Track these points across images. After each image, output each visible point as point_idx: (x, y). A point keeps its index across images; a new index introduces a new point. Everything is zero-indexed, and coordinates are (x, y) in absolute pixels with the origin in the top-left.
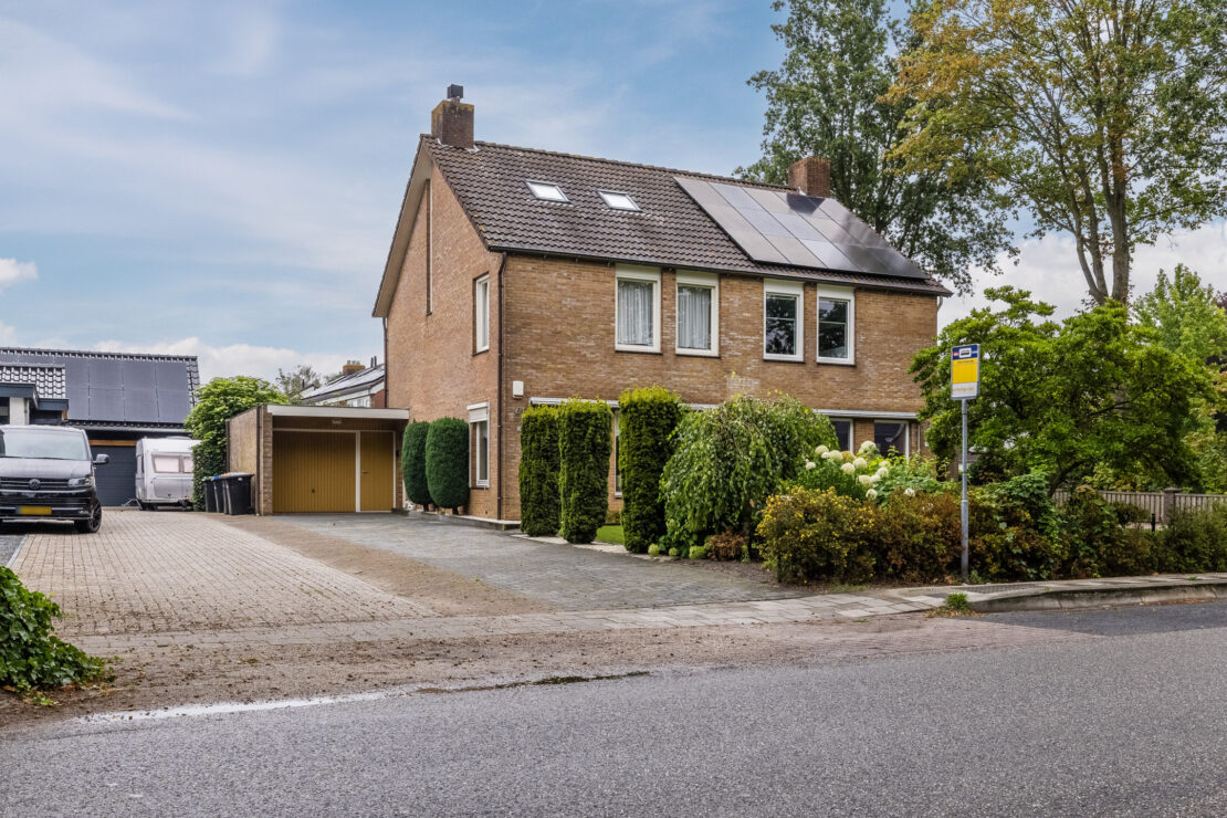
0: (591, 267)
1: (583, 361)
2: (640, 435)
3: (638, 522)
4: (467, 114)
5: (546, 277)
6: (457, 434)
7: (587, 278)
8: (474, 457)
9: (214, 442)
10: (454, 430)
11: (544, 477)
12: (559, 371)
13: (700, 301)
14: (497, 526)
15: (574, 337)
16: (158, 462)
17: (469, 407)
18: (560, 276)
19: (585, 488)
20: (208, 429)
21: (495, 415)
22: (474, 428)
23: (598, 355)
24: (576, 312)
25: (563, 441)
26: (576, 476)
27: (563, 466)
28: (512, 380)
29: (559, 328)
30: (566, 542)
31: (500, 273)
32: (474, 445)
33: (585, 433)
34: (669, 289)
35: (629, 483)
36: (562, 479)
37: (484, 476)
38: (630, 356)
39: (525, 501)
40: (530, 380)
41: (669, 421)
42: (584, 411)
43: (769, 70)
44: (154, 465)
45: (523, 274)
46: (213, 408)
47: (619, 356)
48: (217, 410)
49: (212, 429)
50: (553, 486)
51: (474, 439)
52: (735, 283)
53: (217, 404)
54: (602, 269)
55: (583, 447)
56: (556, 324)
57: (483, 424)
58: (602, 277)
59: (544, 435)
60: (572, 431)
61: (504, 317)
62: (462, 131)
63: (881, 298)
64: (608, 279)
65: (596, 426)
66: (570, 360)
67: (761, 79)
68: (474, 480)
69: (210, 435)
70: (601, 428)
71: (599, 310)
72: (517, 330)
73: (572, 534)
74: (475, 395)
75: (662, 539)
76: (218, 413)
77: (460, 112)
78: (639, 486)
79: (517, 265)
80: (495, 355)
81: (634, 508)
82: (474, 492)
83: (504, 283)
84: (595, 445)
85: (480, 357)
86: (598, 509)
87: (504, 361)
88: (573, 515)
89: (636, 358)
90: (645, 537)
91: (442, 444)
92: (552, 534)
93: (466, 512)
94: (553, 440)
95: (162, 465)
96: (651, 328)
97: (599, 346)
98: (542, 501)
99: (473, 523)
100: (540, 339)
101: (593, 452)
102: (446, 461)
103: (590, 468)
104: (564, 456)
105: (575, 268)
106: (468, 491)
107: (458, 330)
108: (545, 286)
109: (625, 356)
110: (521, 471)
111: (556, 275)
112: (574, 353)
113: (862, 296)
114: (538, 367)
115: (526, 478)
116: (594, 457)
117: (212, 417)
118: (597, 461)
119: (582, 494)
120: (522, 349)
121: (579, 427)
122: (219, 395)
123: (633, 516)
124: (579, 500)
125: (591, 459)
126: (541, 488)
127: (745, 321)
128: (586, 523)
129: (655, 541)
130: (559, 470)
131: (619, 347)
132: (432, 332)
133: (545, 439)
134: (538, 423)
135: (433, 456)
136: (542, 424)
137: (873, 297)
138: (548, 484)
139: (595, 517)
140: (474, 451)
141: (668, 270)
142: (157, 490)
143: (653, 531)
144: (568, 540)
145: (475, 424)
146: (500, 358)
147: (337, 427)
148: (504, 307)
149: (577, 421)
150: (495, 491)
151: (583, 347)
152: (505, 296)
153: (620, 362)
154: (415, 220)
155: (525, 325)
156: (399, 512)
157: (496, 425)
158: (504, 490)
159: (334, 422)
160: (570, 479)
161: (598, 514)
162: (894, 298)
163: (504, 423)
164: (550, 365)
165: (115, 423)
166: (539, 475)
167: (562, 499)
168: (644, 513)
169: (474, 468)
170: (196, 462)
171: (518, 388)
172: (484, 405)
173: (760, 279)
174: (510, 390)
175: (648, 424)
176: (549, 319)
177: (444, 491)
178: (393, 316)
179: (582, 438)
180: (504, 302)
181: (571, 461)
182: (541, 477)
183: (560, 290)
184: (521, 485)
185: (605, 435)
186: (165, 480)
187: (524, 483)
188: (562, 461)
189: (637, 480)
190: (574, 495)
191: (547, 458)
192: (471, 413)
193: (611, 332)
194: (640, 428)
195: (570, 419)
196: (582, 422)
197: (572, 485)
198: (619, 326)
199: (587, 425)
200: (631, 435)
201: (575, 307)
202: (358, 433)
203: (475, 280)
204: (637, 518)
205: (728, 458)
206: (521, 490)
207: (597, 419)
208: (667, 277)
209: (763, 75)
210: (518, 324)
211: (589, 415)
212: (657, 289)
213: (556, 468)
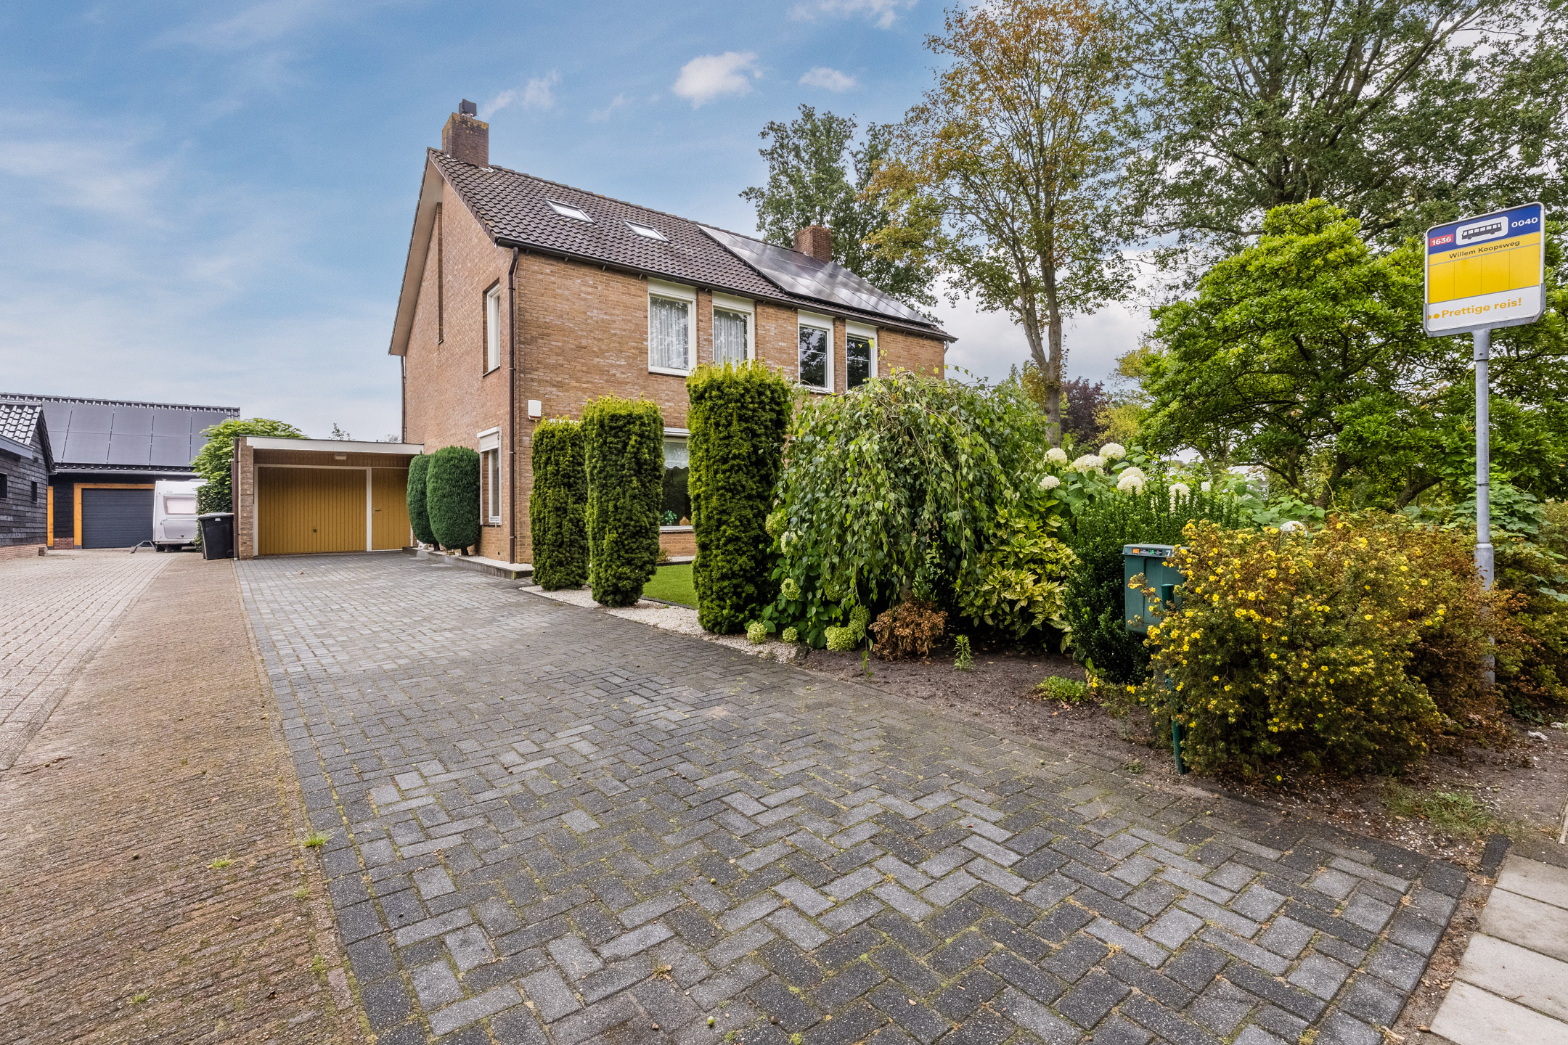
0: (619, 278)
1: (612, 381)
2: (729, 437)
3: (726, 583)
4: (481, 132)
5: (569, 283)
6: (463, 464)
7: (617, 288)
8: (486, 490)
9: (222, 482)
10: (461, 459)
11: (565, 511)
12: (584, 391)
13: (735, 328)
14: (506, 573)
15: (601, 353)
16: (170, 503)
17: (479, 435)
18: (584, 284)
19: (625, 526)
20: (216, 469)
21: (507, 441)
22: (486, 458)
23: (630, 376)
24: (604, 326)
25: (592, 457)
26: (611, 508)
27: (592, 494)
28: (528, 398)
29: (584, 342)
30: (596, 604)
31: (511, 273)
32: (486, 477)
33: (625, 445)
34: (706, 310)
35: (709, 518)
36: (590, 514)
37: (496, 513)
38: (665, 378)
39: (538, 543)
40: (549, 400)
41: (774, 416)
42: (624, 412)
43: (757, 187)
44: (166, 507)
45: (540, 277)
46: (221, 448)
47: (653, 378)
48: (225, 450)
49: (221, 469)
50: (578, 525)
51: (486, 471)
52: (771, 311)
53: (227, 445)
54: (632, 281)
55: (623, 466)
56: (582, 337)
57: (495, 452)
58: (632, 289)
59: (564, 456)
60: (605, 442)
61: (516, 325)
62: (475, 148)
63: (900, 338)
64: (639, 293)
65: (641, 436)
66: (597, 379)
67: (749, 193)
68: (486, 516)
69: (218, 475)
70: (648, 438)
71: (630, 326)
72: (533, 340)
73: (606, 593)
74: (486, 420)
75: (768, 610)
76: (226, 454)
77: (472, 128)
78: (725, 522)
79: (532, 265)
80: (506, 371)
81: (718, 561)
82: (485, 530)
83: (516, 285)
84: (640, 463)
85: (490, 377)
86: (646, 556)
87: (516, 376)
88: (608, 566)
89: (671, 381)
90: (738, 608)
91: (445, 476)
92: (577, 586)
93: (478, 552)
94: (577, 462)
95: (174, 507)
96: (686, 353)
97: (630, 366)
98: (562, 542)
99: (479, 568)
100: (561, 352)
101: (638, 473)
102: (451, 495)
103: (634, 497)
104: (593, 481)
105: (602, 277)
106: (479, 528)
107: (468, 353)
108: (567, 293)
109: (660, 378)
110: (533, 504)
111: (581, 283)
112: (602, 372)
113: (883, 334)
114: (559, 385)
115: (540, 513)
116: (639, 480)
117: (220, 458)
118: (643, 485)
119: (620, 535)
120: (539, 363)
121: (616, 436)
122: (228, 436)
123: (715, 574)
124: (616, 543)
125: (635, 483)
126: (560, 527)
127: (781, 350)
128: (628, 578)
129: (755, 616)
130: (585, 502)
131: (651, 369)
132: (443, 359)
133: (565, 461)
134: (555, 440)
135: (435, 490)
136: (562, 441)
137: (893, 336)
138: (571, 520)
139: (641, 568)
140: (486, 484)
141: (704, 289)
142: (167, 531)
143: (750, 599)
144: (600, 602)
145: (486, 453)
146: (512, 372)
147: (341, 463)
148: (516, 315)
149: (612, 428)
150: (507, 529)
151: (612, 366)
152: (517, 300)
153: (655, 385)
154: (428, 248)
155: (542, 336)
156: (409, 551)
157: (508, 452)
158: (517, 527)
159: (338, 458)
160: (603, 513)
161: (645, 563)
162: (910, 340)
163: (517, 448)
164: (574, 383)
165: (138, 467)
166: (557, 509)
167: (590, 543)
168: (736, 568)
169: (486, 503)
170: (200, 502)
171: (534, 408)
172: (495, 430)
173: (793, 308)
174: (524, 410)
175: (741, 418)
176: (572, 331)
177: (448, 529)
178: (410, 352)
179: (621, 452)
180: (516, 308)
181: (603, 486)
182: (561, 510)
183: (585, 300)
184: (534, 522)
185: (655, 448)
186: (174, 521)
187: (537, 520)
188: (590, 487)
189: (723, 512)
190: (610, 537)
191: (569, 486)
192: (482, 441)
193: (644, 352)
194: (729, 424)
195: (602, 425)
196: (621, 428)
197: (607, 522)
198: (652, 344)
199: (629, 434)
200: (713, 437)
201: (603, 321)
202: (369, 470)
203: (485, 292)
204: (724, 577)
205: (906, 471)
206: (533, 529)
207: (643, 424)
208: (703, 297)
209: (752, 190)
210: (534, 333)
211: (630, 419)
212: (692, 309)
213: (581, 499)
